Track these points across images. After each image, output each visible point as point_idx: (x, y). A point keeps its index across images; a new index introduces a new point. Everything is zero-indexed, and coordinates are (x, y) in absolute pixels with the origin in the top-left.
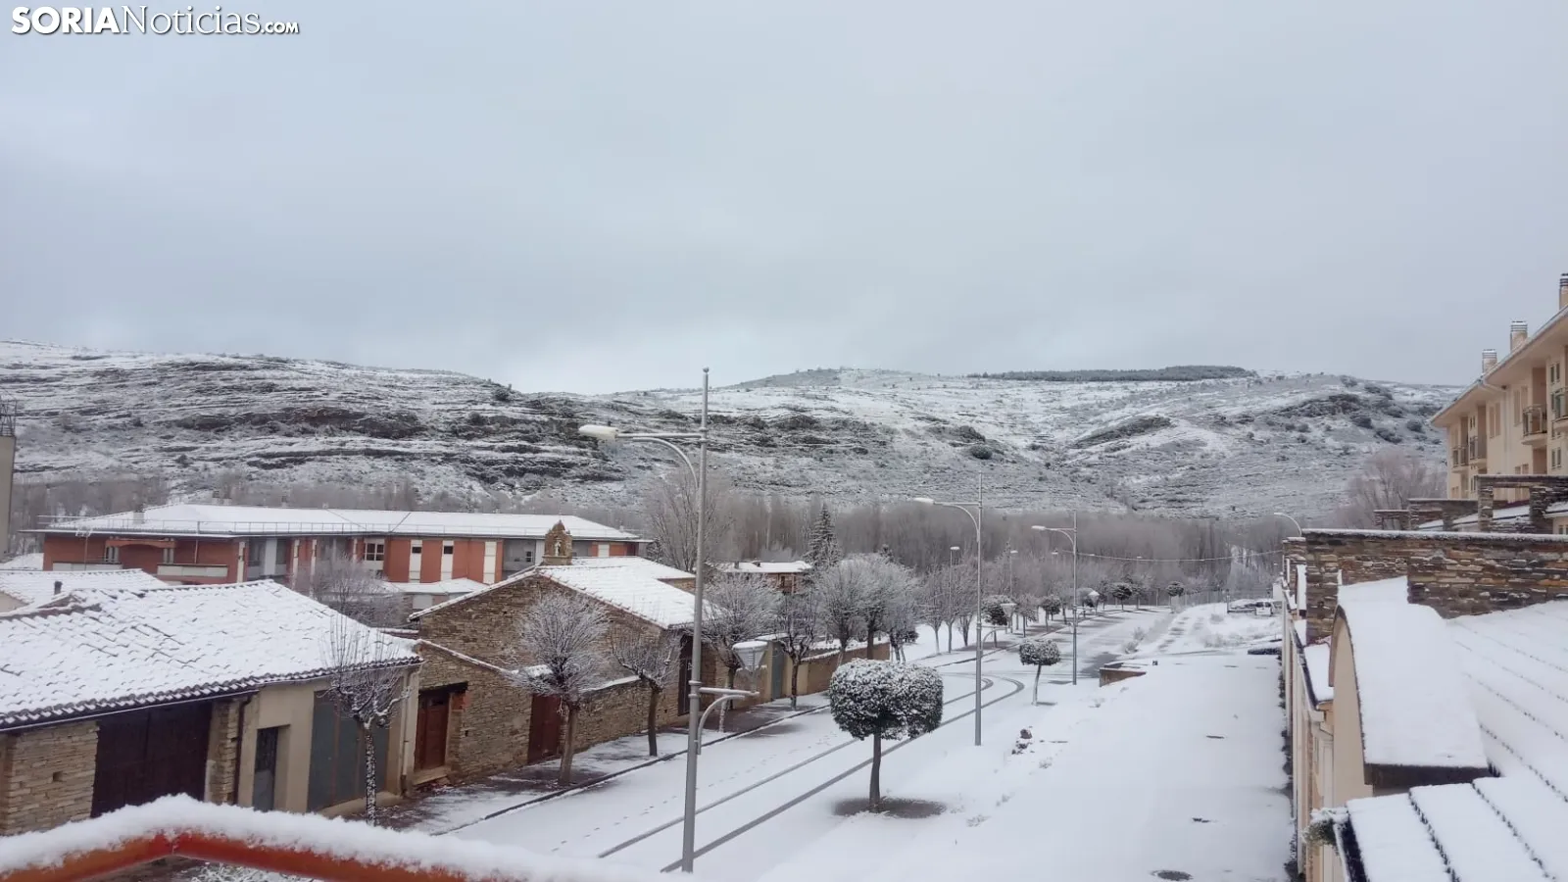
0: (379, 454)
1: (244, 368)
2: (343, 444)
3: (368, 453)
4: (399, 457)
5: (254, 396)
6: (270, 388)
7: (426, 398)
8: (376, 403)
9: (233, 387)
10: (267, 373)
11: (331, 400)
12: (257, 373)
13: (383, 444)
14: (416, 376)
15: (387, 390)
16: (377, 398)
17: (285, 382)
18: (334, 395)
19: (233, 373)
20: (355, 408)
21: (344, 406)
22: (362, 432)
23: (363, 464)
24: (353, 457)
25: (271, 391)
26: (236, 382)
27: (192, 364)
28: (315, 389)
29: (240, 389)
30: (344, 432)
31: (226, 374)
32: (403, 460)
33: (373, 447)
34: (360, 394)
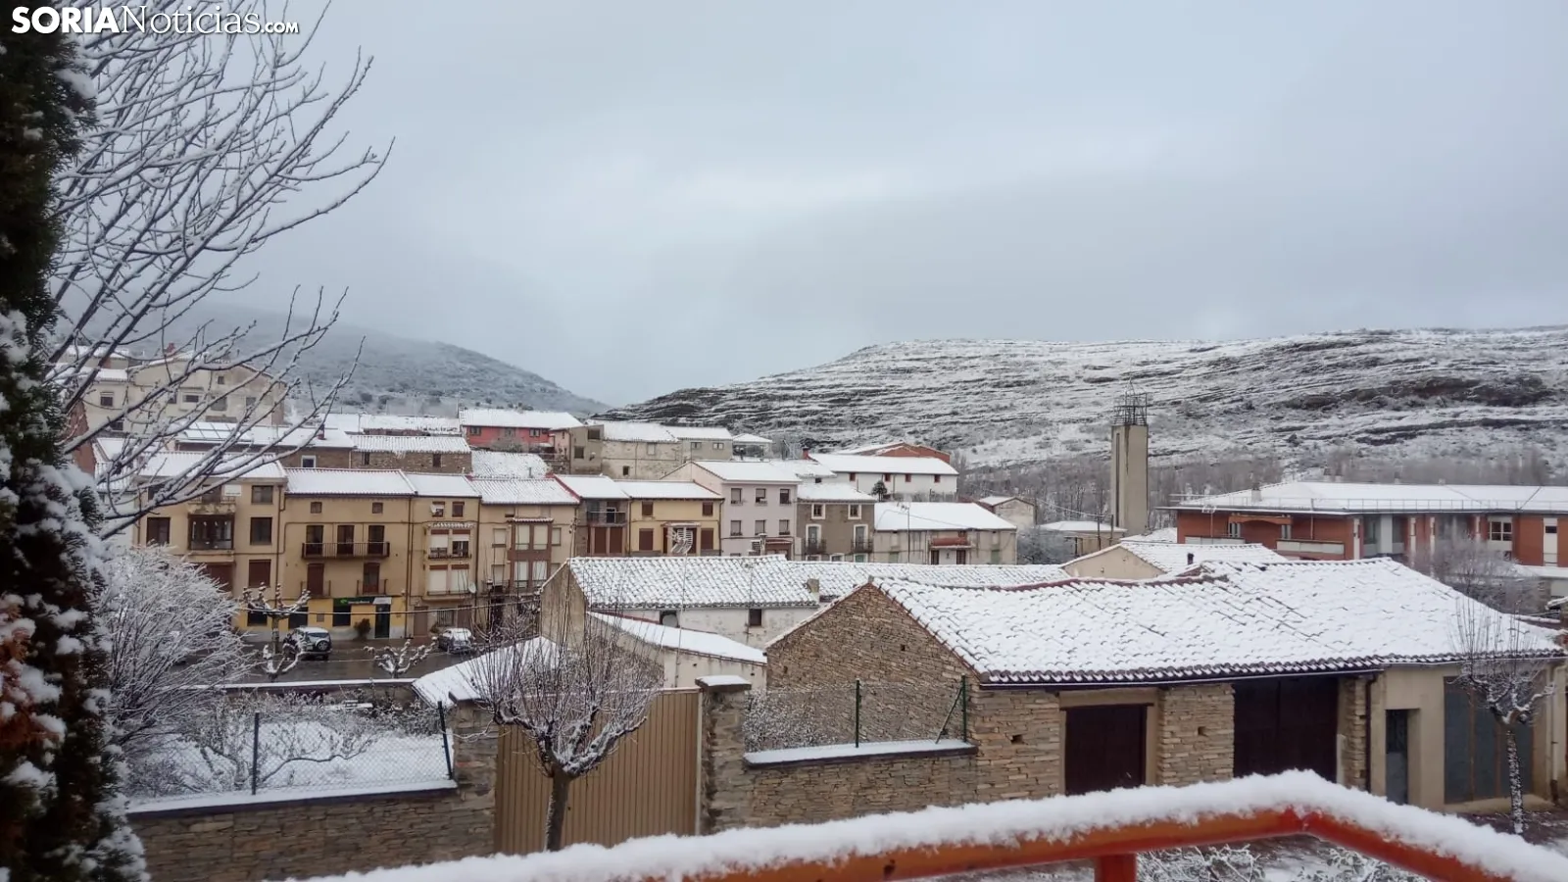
0: (1498, 424)
1: (1347, 344)
2: (1457, 415)
3: (1486, 423)
4: (1524, 426)
5: (1358, 372)
6: (1374, 363)
7: (1551, 358)
8: (1492, 368)
9: (1337, 365)
10: (1372, 347)
11: (1441, 370)
12: (1361, 349)
13: (1502, 413)
14: (1538, 334)
15: (1504, 353)
16: (1493, 363)
17: (1389, 355)
18: (1443, 364)
19: (1337, 350)
20: (1468, 376)
21: (1455, 375)
22: (1478, 401)
23: (1482, 436)
24: (1469, 429)
25: (1375, 365)
26: (1340, 359)
27: (1296, 346)
28: (1422, 359)
29: (1344, 366)
30: (1457, 402)
31: (1329, 352)
32: (1527, 429)
33: (1490, 416)
34: (1472, 360)
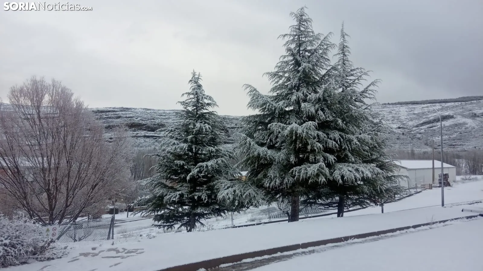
0: (148, 137)
1: (114, 111)
2: (137, 134)
3: (145, 136)
4: (155, 138)
5: (114, 120)
6: (119, 117)
7: (171, 118)
8: (153, 121)
9: (108, 117)
10: (121, 113)
11: (137, 120)
12: (117, 113)
13: (150, 134)
14: (171, 112)
15: (159, 116)
16: (153, 119)
17: (125, 115)
18: (139, 119)
19: (110, 113)
20: (144, 123)
21: (141, 122)
22: (145, 130)
23: (142, 140)
24: (139, 138)
25: (119, 118)
26: (110, 116)
27: (98, 111)
28: (134, 117)
29: (110, 118)
30: (139, 130)
31: (107, 113)
33: (147, 135)
34: (148, 118)
